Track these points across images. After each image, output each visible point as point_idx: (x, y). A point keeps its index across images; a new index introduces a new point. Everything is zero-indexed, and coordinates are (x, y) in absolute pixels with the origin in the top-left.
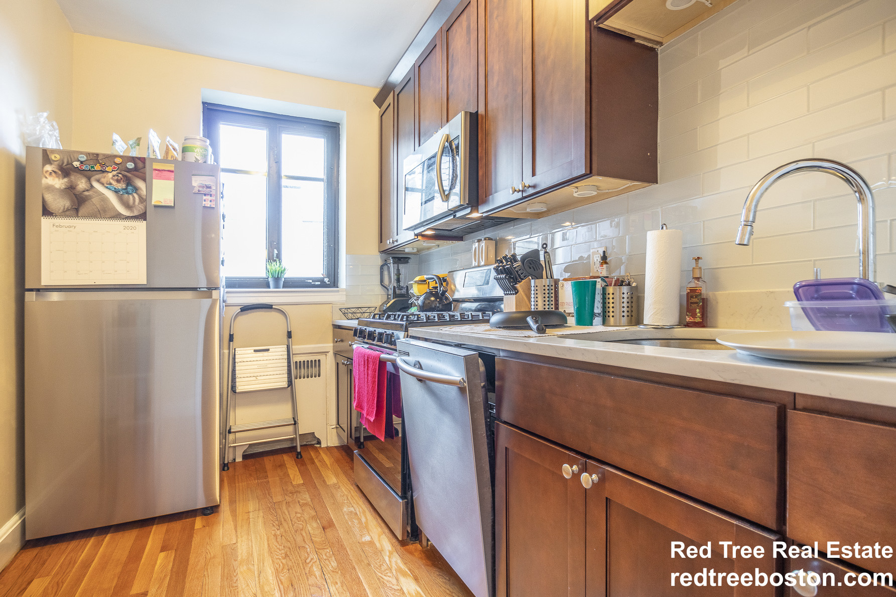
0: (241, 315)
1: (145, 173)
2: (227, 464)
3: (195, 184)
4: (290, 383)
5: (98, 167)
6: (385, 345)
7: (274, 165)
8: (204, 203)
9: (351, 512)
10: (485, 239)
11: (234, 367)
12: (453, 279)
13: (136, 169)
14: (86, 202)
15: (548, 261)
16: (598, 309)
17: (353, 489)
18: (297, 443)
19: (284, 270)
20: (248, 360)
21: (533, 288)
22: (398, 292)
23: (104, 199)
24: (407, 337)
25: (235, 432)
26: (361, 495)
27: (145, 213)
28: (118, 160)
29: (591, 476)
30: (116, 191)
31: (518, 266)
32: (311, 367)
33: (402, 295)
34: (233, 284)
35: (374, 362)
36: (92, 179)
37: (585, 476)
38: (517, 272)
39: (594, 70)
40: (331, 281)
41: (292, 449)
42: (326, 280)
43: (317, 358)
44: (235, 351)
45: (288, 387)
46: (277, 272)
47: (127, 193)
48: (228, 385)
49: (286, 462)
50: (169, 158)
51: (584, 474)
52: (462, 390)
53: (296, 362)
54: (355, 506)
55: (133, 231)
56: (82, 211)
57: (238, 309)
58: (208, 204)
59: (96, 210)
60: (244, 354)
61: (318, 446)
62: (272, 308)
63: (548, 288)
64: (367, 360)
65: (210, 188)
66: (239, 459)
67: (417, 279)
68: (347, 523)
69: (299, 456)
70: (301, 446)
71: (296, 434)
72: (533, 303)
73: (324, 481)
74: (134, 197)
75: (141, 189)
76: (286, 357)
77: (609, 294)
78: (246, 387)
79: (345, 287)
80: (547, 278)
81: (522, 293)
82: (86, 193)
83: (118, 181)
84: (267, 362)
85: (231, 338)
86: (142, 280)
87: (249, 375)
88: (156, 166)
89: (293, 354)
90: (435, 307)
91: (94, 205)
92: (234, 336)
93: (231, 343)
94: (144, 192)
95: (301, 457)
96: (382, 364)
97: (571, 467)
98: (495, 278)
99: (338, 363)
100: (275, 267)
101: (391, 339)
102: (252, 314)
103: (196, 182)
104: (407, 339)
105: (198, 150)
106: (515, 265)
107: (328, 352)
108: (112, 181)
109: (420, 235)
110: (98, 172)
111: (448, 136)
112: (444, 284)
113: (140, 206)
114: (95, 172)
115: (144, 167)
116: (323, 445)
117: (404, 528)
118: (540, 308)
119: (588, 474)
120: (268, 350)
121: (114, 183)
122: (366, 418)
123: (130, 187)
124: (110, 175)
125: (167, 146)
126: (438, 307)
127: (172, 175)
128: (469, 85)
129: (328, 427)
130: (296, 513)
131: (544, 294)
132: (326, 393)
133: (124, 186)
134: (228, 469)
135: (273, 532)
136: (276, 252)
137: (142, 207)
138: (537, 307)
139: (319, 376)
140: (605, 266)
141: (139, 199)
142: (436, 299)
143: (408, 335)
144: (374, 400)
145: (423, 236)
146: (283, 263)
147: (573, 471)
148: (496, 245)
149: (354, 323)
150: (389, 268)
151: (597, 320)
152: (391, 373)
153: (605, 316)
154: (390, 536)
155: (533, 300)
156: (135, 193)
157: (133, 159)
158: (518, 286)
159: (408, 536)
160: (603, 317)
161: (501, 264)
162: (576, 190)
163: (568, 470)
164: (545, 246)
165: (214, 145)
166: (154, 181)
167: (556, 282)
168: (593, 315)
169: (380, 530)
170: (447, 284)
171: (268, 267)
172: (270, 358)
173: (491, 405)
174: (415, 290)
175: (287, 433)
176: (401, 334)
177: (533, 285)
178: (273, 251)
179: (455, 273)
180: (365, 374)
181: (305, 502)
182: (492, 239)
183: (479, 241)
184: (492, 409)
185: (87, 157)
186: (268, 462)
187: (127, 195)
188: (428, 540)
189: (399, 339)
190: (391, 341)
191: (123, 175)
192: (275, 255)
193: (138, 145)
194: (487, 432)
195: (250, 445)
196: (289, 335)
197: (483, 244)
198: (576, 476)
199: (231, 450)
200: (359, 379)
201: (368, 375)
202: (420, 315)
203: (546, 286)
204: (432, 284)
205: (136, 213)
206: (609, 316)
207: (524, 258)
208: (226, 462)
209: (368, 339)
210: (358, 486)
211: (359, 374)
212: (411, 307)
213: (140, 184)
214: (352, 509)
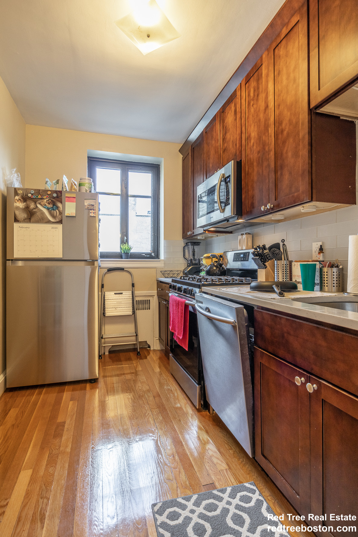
0: (108, 274)
1: (62, 199)
2: (101, 355)
3: (86, 204)
4: (134, 312)
5: (39, 197)
6: (188, 295)
7: (124, 189)
8: (90, 214)
9: (169, 389)
10: (246, 234)
11: (104, 302)
12: (227, 257)
13: (57, 197)
14: (34, 215)
15: (285, 250)
16: (317, 280)
17: (169, 375)
18: (137, 346)
19: (130, 248)
20: (112, 298)
21: (276, 266)
22: (194, 262)
23: (43, 213)
24: (201, 292)
25: (105, 338)
26: (174, 380)
27: (62, 220)
28: (49, 193)
29: (313, 385)
30: (48, 209)
31: (266, 252)
32: (145, 304)
33: (196, 264)
34: (104, 256)
35: (181, 305)
36: (37, 203)
37: (309, 385)
38: (266, 256)
39: (314, 138)
40: (155, 255)
41: (135, 350)
42: (153, 254)
43: (148, 299)
44: (105, 293)
45: (133, 314)
46: (126, 250)
47: (53, 210)
48: (101, 312)
49: (132, 357)
50: (73, 191)
51: (309, 383)
52: (234, 327)
53: (137, 301)
54: (171, 386)
55: (56, 229)
56: (32, 219)
57: (106, 270)
58: (92, 215)
59: (39, 219)
60: (110, 295)
61: (149, 349)
62: (124, 270)
63: (285, 266)
64: (178, 303)
65: (93, 206)
66: (107, 353)
67: (205, 255)
68: (167, 395)
69: (139, 354)
70: (140, 348)
71: (137, 342)
72: (276, 275)
73: (153, 370)
74: (56, 211)
75: (60, 208)
76: (131, 297)
77: (324, 272)
78: (110, 313)
79: (163, 259)
80: (285, 260)
81: (269, 268)
82: (34, 210)
83: (49, 203)
84: (121, 300)
85: (103, 286)
86: (60, 256)
87: (112, 307)
88: (67, 195)
89: (135, 296)
90: (216, 273)
91: (38, 216)
92: (104, 285)
93: (103, 289)
94: (61, 209)
95: (140, 355)
96: (186, 306)
97: (301, 378)
98: (252, 259)
99: (160, 302)
100: (125, 247)
101: (191, 292)
102: (113, 273)
103: (87, 203)
104: (201, 293)
105: (87, 185)
106: (265, 251)
107: (154, 296)
108: (46, 204)
109: (207, 231)
110: (40, 199)
111: (224, 175)
112: (221, 259)
113: (59, 216)
114: (38, 199)
115: (61, 196)
116: (152, 349)
117: (200, 402)
118: (281, 280)
119: (310, 384)
120: (122, 293)
121: (47, 204)
122: (177, 336)
123: (54, 207)
124: (45, 200)
125: (72, 183)
126: (218, 273)
127: (75, 200)
128: (236, 144)
129: (154, 338)
130: (139, 387)
131: (283, 269)
132: (153, 319)
133: (52, 206)
134: (101, 358)
135: (127, 396)
136: (125, 238)
137: (60, 217)
138: (278, 279)
139: (149, 309)
140: (321, 254)
141: (59, 213)
142: (217, 268)
143: (201, 291)
144: (182, 327)
145: (209, 231)
146: (129, 244)
147: (301, 381)
148: (253, 237)
149: (169, 280)
150: (188, 248)
151: (317, 288)
152: (191, 312)
153: (322, 286)
154: (192, 405)
155: (276, 272)
156: (57, 209)
157: (56, 192)
158: (266, 264)
159: (202, 406)
160: (321, 286)
161: (256, 250)
162: (303, 208)
163: (299, 380)
164: (283, 241)
165: (94, 182)
166: (66, 203)
167: (291, 262)
168: (314, 284)
169: (185, 401)
170: (223, 259)
171: (122, 247)
172: (123, 298)
173: (251, 336)
174: (204, 262)
175: (132, 341)
176: (197, 290)
177: (276, 264)
178: (124, 237)
179: (227, 253)
180: (176, 311)
181: (143, 381)
182: (250, 234)
183: (242, 234)
184: (252, 338)
185: (34, 191)
186: (122, 355)
187: (53, 211)
188: (213, 410)
189: (196, 293)
190: (192, 294)
191: (51, 200)
192: (125, 240)
193: (58, 183)
194: (249, 352)
195: (113, 346)
196: (133, 285)
197: (244, 236)
198: (304, 385)
199: (103, 348)
200: (173, 314)
201: (178, 312)
202: (208, 279)
203: (284, 265)
204: (214, 259)
205: (57, 220)
206: (324, 286)
207: (270, 248)
208: (100, 354)
209: (178, 291)
210: (172, 374)
211: (173, 311)
212: (202, 271)
213: (59, 205)
214: (169, 387)
